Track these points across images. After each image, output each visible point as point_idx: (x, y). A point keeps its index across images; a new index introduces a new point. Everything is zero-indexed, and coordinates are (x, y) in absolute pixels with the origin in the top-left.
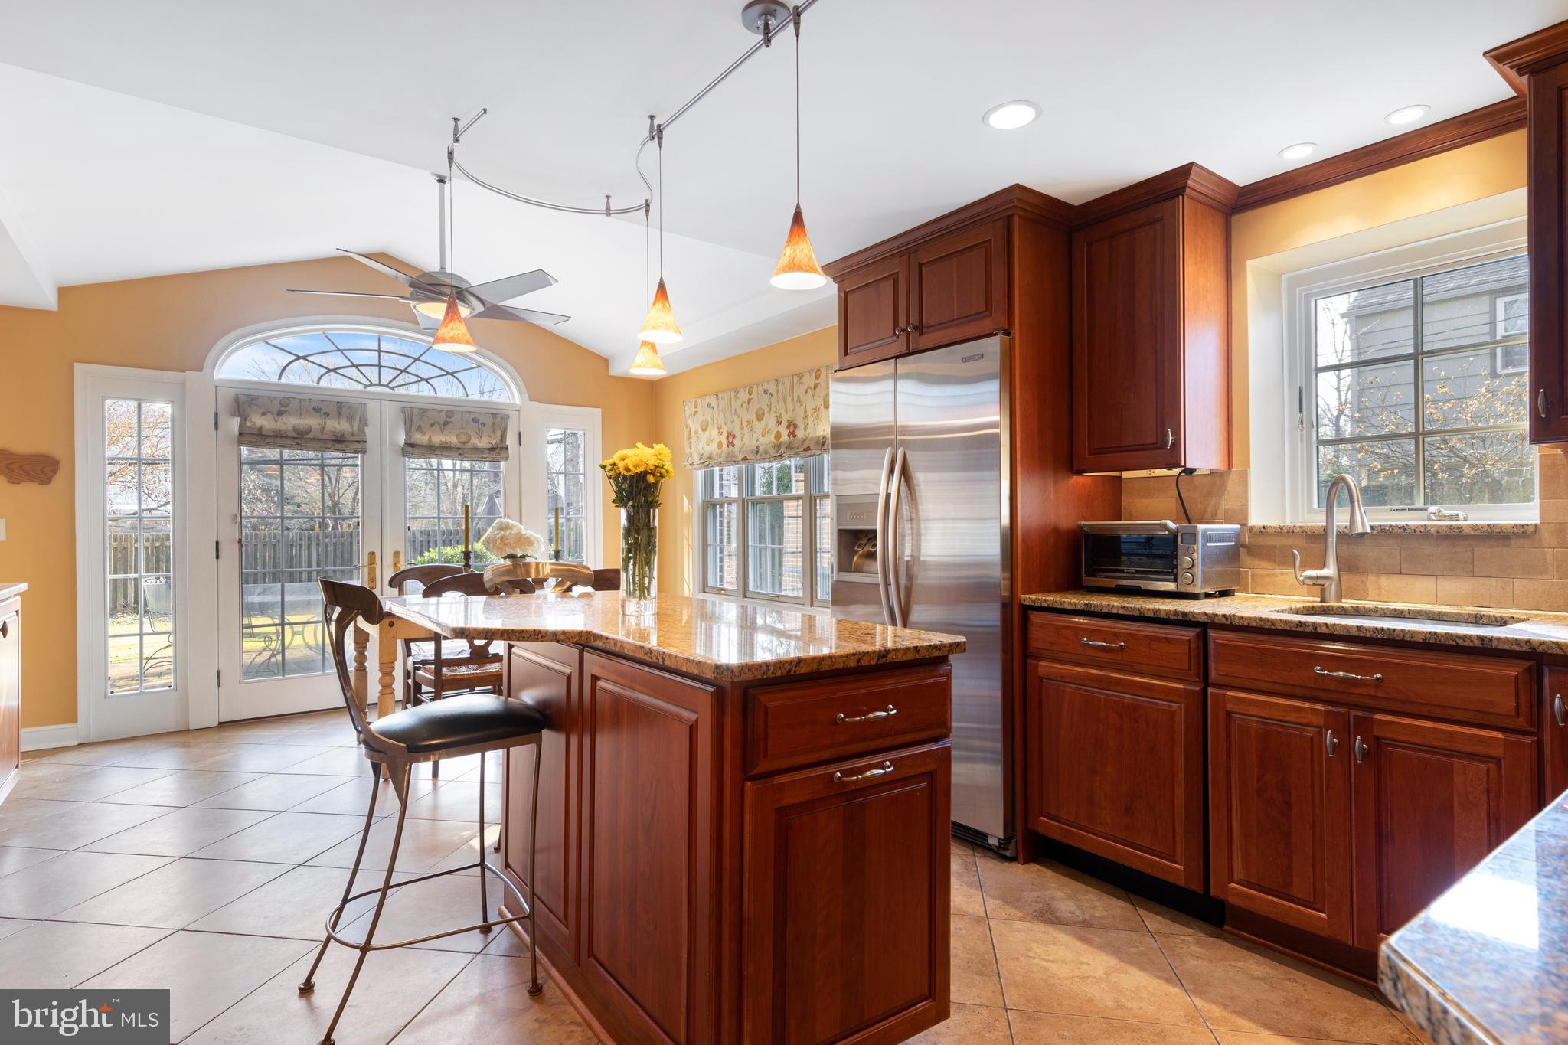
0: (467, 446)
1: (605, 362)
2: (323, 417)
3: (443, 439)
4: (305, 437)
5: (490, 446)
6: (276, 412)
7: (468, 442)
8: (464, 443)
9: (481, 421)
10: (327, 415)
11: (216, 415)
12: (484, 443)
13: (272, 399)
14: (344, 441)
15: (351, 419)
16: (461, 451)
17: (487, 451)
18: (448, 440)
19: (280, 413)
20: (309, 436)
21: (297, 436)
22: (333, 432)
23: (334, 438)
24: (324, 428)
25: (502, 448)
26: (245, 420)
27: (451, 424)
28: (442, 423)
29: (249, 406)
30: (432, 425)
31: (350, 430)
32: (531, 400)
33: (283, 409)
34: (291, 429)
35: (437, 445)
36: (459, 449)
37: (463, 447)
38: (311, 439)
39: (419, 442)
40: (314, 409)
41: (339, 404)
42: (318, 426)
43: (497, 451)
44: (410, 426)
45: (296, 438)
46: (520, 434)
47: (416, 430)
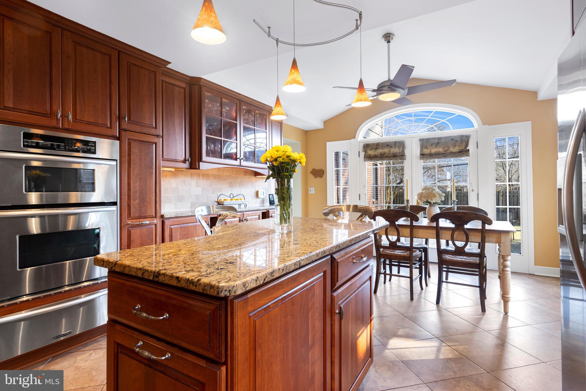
0: (447, 152)
1: (535, 93)
2: (390, 148)
3: (436, 150)
4: (383, 156)
5: (459, 151)
6: (375, 148)
7: (448, 150)
8: (446, 151)
9: (455, 140)
10: (391, 147)
11: (359, 152)
12: (456, 149)
13: (374, 144)
14: (397, 156)
15: (399, 147)
16: (444, 155)
17: (457, 153)
18: (439, 150)
19: (376, 149)
20: (385, 155)
21: (381, 156)
22: (393, 153)
23: (393, 155)
24: (390, 152)
25: (466, 151)
26: (366, 153)
27: (440, 143)
28: (436, 143)
29: (367, 148)
30: (432, 145)
31: (399, 152)
32: (483, 125)
33: (377, 147)
34: (379, 154)
35: (433, 153)
36: (444, 154)
37: (445, 152)
38: (385, 157)
39: (425, 153)
40: (387, 145)
41: (395, 142)
42: (388, 152)
43: (463, 152)
44: (423, 147)
45: (381, 157)
46: (477, 143)
47: (425, 148)
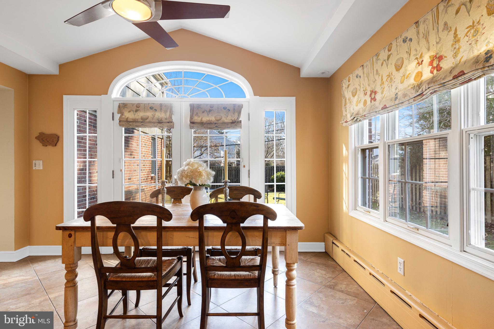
0: (219, 122)
1: (298, 70)
2: (154, 111)
3: (208, 119)
4: (145, 121)
5: (231, 121)
6: (135, 110)
7: (220, 120)
8: (218, 120)
9: (227, 109)
10: (156, 110)
11: (113, 113)
12: (229, 120)
13: (133, 104)
14: (163, 122)
15: (166, 112)
16: (216, 125)
17: (230, 124)
18: (211, 119)
19: (136, 111)
20: (148, 120)
21: (142, 121)
22: (158, 118)
23: (158, 121)
24: (154, 117)
25: (238, 122)
26: (122, 115)
27: (213, 111)
28: (208, 111)
29: (124, 108)
30: (203, 112)
31: (165, 117)
32: (254, 96)
33: (137, 109)
34: (140, 118)
35: (205, 122)
36: (216, 123)
37: (217, 122)
38: (148, 122)
39: (196, 121)
40: (150, 108)
41: (161, 105)
42: (152, 116)
43: (236, 123)
44: (193, 114)
45: (142, 122)
46: (249, 114)
47: (196, 115)
